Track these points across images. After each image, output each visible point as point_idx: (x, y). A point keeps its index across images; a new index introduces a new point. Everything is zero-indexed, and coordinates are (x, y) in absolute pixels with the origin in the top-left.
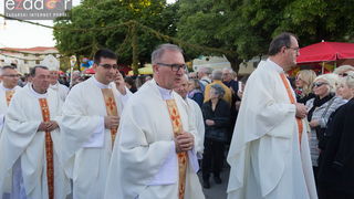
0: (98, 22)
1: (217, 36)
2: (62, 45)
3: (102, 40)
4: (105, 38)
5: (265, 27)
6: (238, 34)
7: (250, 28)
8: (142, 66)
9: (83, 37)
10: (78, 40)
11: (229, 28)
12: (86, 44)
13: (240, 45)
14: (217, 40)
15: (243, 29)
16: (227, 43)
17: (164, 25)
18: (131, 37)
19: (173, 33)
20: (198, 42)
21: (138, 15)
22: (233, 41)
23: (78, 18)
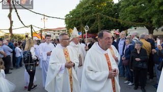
0: (83, 15)
1: (141, 17)
2: (68, 26)
4: (86, 22)
6: (153, 15)
7: (160, 11)
9: (77, 22)
11: (148, 12)
13: (154, 20)
14: (141, 19)
15: (155, 12)
16: (146, 20)
17: (113, 13)
18: (97, 21)
19: (117, 17)
20: (131, 20)
21: (101, 10)
22: (150, 18)
23: (75, 14)
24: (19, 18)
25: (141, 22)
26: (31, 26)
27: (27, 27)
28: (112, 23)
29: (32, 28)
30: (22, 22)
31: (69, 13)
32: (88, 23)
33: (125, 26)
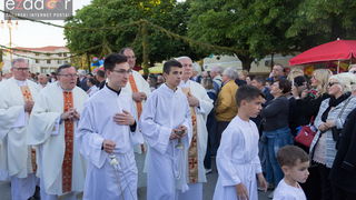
0: (108, 22)
1: (229, 36)
2: (72, 44)
3: (112, 39)
4: (115, 38)
5: (278, 25)
6: (250, 33)
8: (152, 65)
9: (93, 36)
10: (88, 39)
11: (241, 27)
12: (96, 44)
13: (253, 43)
14: (229, 39)
15: (255, 27)
16: (238, 42)
17: (174, 23)
18: (141, 36)
19: (183, 32)
20: (210, 40)
21: (148, 14)
22: (245, 39)
23: (89, 18)
25: (229, 46)
28: (171, 44)
32: (120, 39)
33: (198, 52)
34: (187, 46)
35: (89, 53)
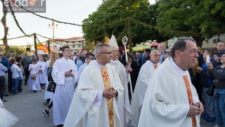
0: (107, 21)
1: (186, 23)
2: (87, 36)
4: (111, 30)
5: (222, 14)
6: (201, 21)
7: (211, 15)
8: (134, 46)
9: (98, 30)
10: (96, 32)
11: (194, 17)
12: (100, 34)
13: (203, 28)
14: (186, 26)
15: (205, 17)
16: (193, 27)
17: (148, 18)
18: (127, 28)
19: (154, 23)
20: (172, 28)
21: (132, 14)
22: (198, 25)
23: (96, 19)
24: (18, 24)
25: (187, 30)
26: (35, 34)
27: (28, 36)
28: (146, 32)
29: (35, 37)
30: (21, 29)
31: (88, 17)
32: (114, 30)
33: (164, 36)
34: (157, 33)
35: (96, 40)
